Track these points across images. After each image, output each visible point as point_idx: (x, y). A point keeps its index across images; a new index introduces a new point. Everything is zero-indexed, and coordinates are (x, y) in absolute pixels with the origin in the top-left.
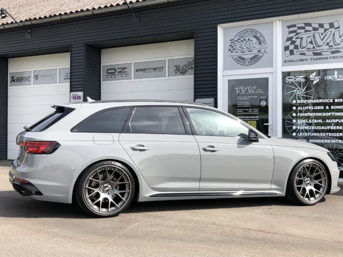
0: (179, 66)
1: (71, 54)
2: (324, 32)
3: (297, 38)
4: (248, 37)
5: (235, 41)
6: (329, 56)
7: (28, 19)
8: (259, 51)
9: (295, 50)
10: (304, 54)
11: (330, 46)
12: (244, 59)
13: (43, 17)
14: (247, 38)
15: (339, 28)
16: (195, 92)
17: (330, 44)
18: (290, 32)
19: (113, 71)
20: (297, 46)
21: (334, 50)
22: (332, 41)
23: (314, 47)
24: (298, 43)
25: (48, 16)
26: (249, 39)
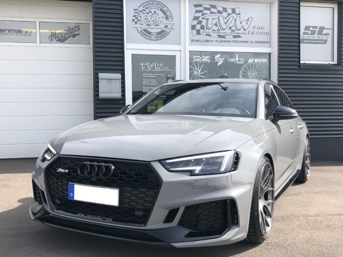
2: (228, 17)
3: (203, 18)
4: (155, 10)
5: (140, 11)
6: (231, 40)
8: (166, 27)
9: (201, 31)
10: (210, 35)
11: (232, 31)
12: (150, 33)
14: (153, 11)
15: (239, 14)
18: (197, 12)
21: (235, 34)
22: (234, 26)
23: (218, 30)
24: (204, 23)
26: (155, 12)
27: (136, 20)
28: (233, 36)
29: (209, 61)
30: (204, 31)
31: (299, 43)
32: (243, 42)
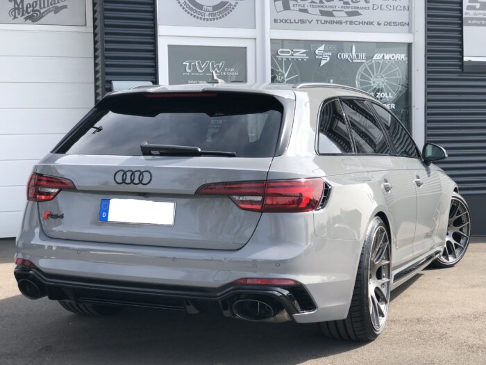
0: (22, 0)
9: (292, 3)
11: (344, 3)
12: (200, 7)
23: (321, 2)
28: (346, 12)
29: (305, 57)
30: (295, 3)
31: (461, 25)
32: (364, 23)
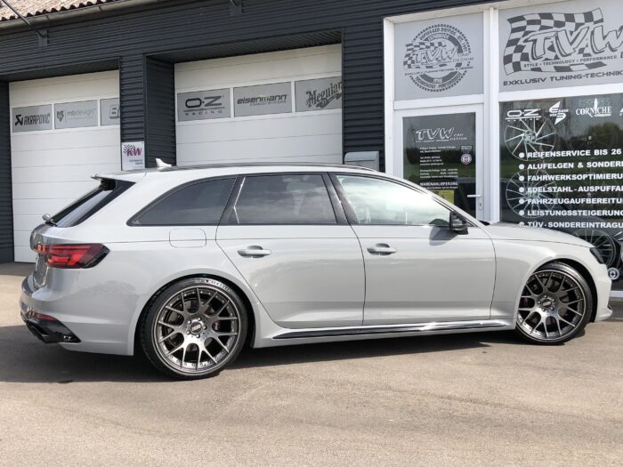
0: (315, 92)
1: (121, 74)
2: (576, 29)
3: (526, 41)
5: (415, 46)
6: (583, 73)
7: (41, 11)
8: (459, 65)
9: (523, 63)
10: (539, 70)
11: (585, 55)
12: (431, 80)
13: (67, 7)
14: (436, 42)
15: (602, 21)
16: (345, 140)
17: (586, 51)
18: (514, 30)
19: (198, 103)
20: (527, 54)
21: (592, 62)
22: (589, 45)
23: (556, 57)
24: (528, 49)
25: (77, 6)
26: (440, 44)
27: (409, 61)
28: (587, 65)
29: (537, 117)
32: (609, 74)
